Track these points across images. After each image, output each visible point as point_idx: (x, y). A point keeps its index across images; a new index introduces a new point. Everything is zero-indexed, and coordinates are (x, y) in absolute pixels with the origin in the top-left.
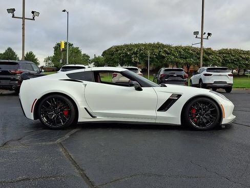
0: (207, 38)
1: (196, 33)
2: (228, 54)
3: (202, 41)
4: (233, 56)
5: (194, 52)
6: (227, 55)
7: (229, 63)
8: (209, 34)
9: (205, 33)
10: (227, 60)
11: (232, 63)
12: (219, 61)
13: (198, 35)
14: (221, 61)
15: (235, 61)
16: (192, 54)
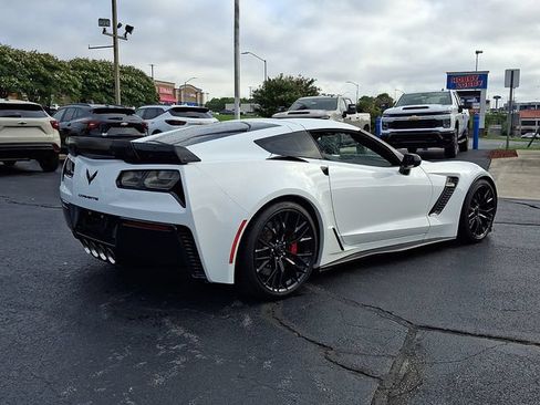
0: (125, 38)
1: (103, 22)
2: (93, 71)
3: (115, 43)
4: (102, 76)
5: (17, 60)
6: (92, 74)
7: (97, 91)
8: (129, 29)
9: (120, 26)
10: (91, 84)
11: (102, 90)
12: (75, 87)
13: (107, 28)
14: (80, 85)
15: (108, 86)
16: (12, 66)
